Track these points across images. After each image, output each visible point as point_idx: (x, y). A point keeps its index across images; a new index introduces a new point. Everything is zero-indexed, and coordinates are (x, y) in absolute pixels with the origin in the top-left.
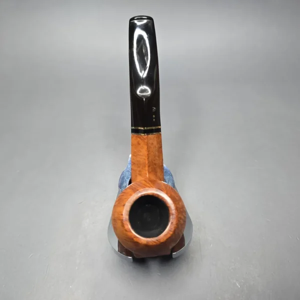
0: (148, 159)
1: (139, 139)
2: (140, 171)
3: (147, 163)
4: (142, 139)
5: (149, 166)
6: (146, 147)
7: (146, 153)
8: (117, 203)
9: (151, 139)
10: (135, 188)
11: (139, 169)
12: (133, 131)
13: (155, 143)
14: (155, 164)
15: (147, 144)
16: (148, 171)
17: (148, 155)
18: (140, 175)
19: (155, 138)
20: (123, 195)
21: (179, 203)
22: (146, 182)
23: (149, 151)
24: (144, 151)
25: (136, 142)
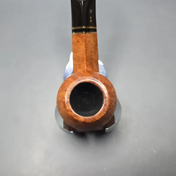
0: (86, 54)
1: (78, 37)
2: (79, 65)
3: (85, 57)
4: (81, 37)
5: (87, 60)
6: (84, 44)
7: (84, 49)
8: (61, 89)
9: (88, 37)
10: (75, 77)
11: (78, 63)
12: (74, 31)
13: (92, 41)
14: (92, 59)
15: (85, 41)
16: (86, 65)
17: (86, 50)
18: (80, 68)
19: (92, 37)
20: (65, 83)
21: (111, 89)
22: (84, 72)
23: (86, 47)
24: (82, 48)
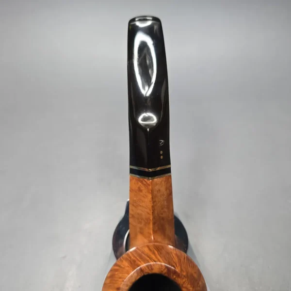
0: (152, 213)
1: (140, 183)
3: (151, 219)
4: (145, 185)
5: (154, 224)
6: (150, 196)
7: (150, 205)
8: (108, 281)
9: (157, 184)
10: (134, 261)
12: (132, 171)
13: (163, 189)
14: (163, 219)
15: (152, 192)
16: (153, 231)
17: (153, 207)
18: (142, 233)
19: (163, 182)
20: (116, 270)
23: (153, 203)
24: (147, 201)
25: (136, 187)
